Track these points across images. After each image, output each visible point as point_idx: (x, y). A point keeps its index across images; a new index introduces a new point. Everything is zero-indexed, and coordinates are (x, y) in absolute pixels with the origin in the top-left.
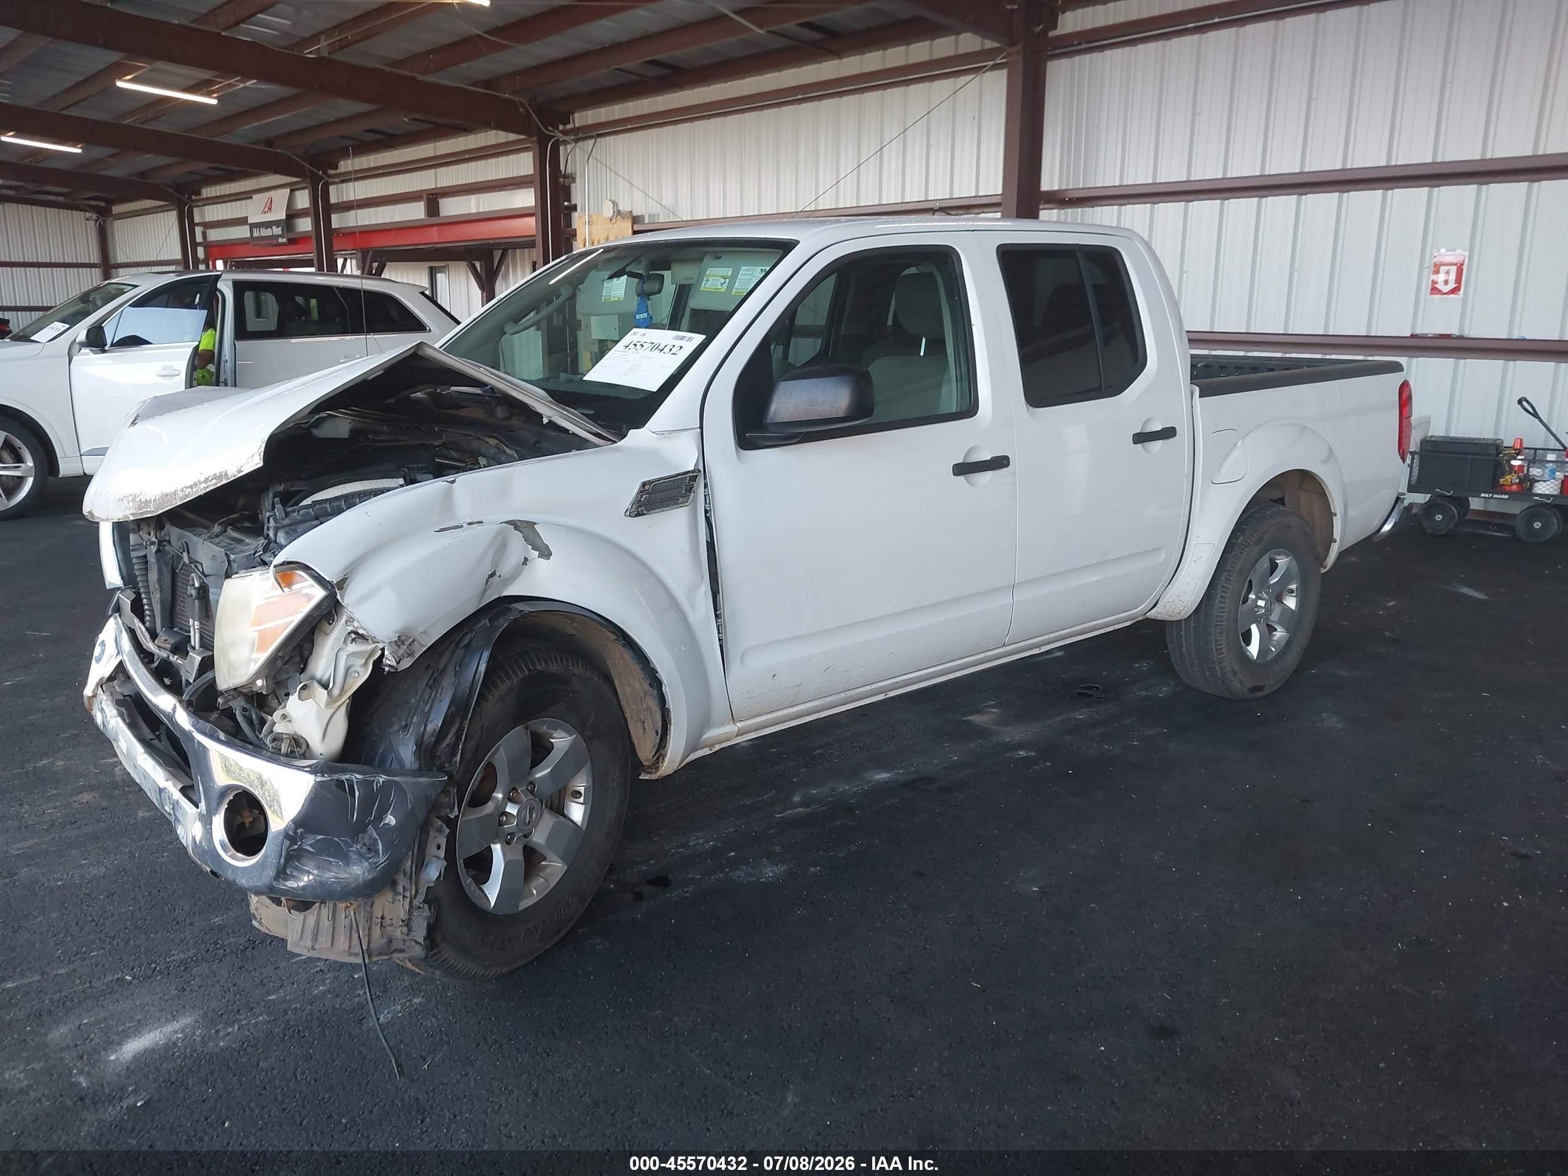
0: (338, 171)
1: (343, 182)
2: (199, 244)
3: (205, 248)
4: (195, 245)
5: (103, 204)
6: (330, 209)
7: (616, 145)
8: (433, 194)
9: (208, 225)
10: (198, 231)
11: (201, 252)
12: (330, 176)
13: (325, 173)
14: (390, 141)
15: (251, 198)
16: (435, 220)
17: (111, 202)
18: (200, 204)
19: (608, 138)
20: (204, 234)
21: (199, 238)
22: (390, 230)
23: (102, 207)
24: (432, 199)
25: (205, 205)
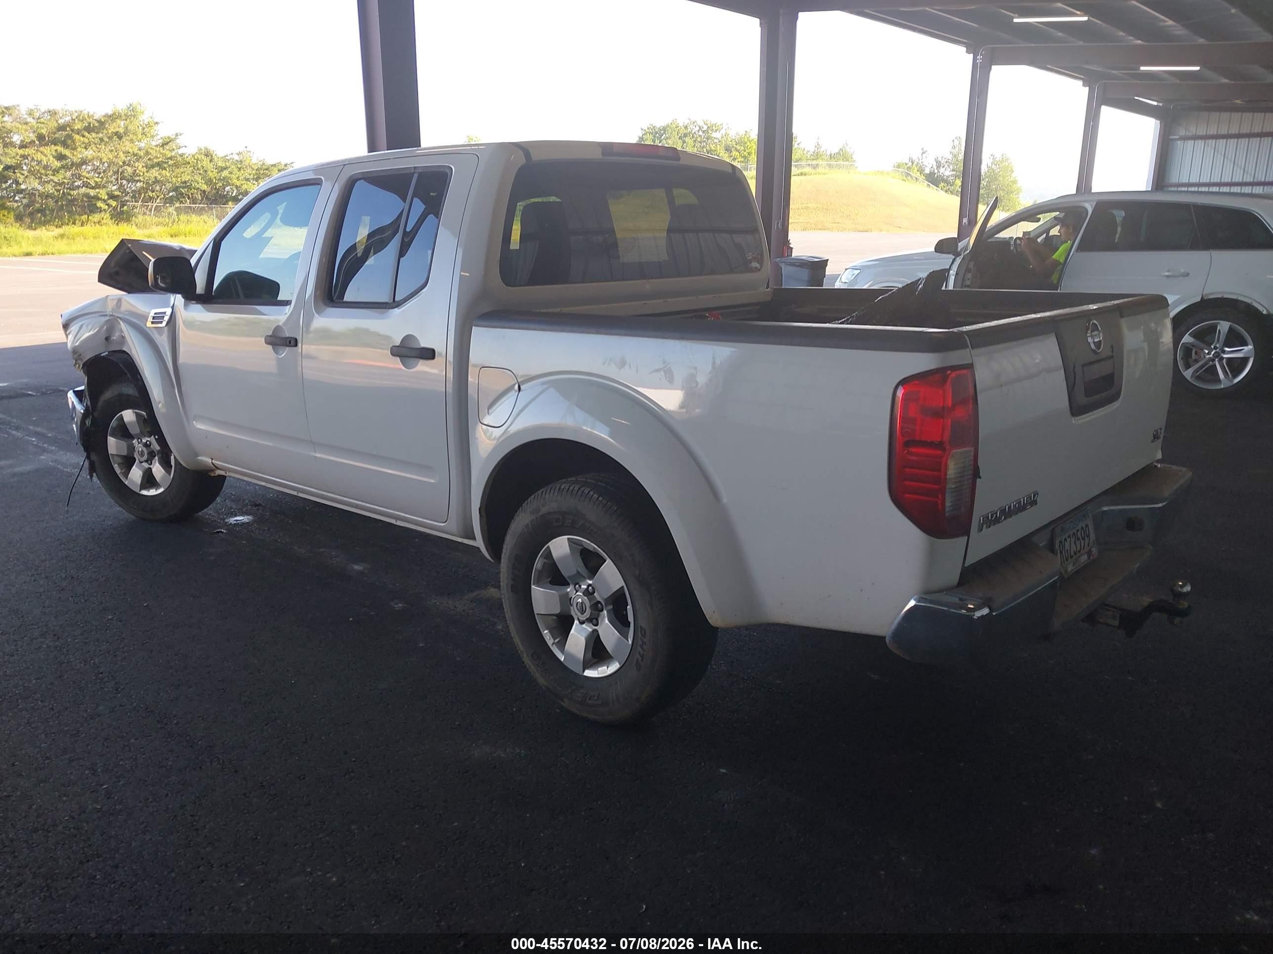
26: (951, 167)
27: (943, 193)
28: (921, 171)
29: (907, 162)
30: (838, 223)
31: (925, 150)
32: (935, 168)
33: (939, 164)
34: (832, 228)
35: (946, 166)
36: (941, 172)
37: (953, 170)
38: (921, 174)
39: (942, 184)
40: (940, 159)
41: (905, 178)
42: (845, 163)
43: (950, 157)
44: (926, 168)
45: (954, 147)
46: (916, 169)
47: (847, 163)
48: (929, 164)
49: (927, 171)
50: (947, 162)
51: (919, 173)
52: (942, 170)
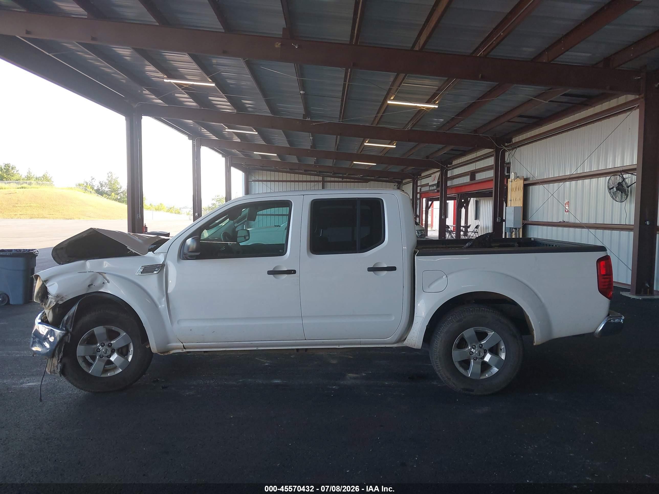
0: (452, 165)
1: (453, 169)
2: (418, 193)
3: (420, 194)
4: (417, 193)
5: (400, 180)
6: (447, 179)
7: (524, 150)
8: (473, 172)
9: (422, 186)
10: (419, 188)
11: (418, 196)
12: (448, 167)
13: (447, 166)
14: (464, 153)
15: (431, 176)
16: (473, 182)
17: (402, 179)
18: (420, 179)
19: (522, 148)
20: (420, 189)
21: (418, 191)
22: (462, 186)
23: (400, 181)
24: (473, 174)
25: (422, 179)
26: (108, 187)
27: (106, 199)
28: (93, 188)
29: (83, 183)
30: (52, 214)
31: (93, 177)
32: (100, 187)
33: (102, 186)
34: (49, 217)
35: (105, 186)
36: (103, 189)
37: (109, 188)
38: (92, 190)
39: (105, 195)
40: (101, 182)
41: (85, 192)
42: (47, 183)
43: (107, 182)
44: (95, 187)
45: (109, 177)
46: (89, 187)
47: (48, 182)
48: (96, 185)
49: (96, 188)
50: (105, 184)
51: (91, 189)
52: (103, 188)
